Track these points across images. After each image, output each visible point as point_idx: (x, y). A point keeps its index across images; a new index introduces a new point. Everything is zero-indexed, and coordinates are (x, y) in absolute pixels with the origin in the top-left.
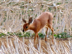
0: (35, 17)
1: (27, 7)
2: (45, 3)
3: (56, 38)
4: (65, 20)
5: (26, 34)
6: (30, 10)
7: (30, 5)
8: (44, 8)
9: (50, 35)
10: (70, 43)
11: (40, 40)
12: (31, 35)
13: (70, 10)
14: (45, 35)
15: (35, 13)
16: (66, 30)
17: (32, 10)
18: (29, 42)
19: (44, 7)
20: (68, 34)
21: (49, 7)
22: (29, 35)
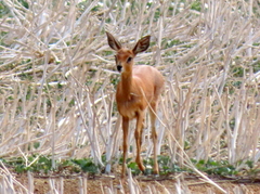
0: (67, 108)
1: (41, 76)
2: (101, 62)
3: (134, 174)
4: (164, 116)
5: (40, 161)
6: (52, 84)
7: (51, 69)
8: (97, 80)
9: (117, 163)
10: (179, 189)
11: (86, 180)
12: (54, 166)
13: (180, 85)
14: (99, 166)
15: (68, 93)
16: (166, 148)
17: (60, 86)
18: (49, 189)
19: (97, 74)
20: (175, 160)
21: (112, 77)
22: (49, 164)
